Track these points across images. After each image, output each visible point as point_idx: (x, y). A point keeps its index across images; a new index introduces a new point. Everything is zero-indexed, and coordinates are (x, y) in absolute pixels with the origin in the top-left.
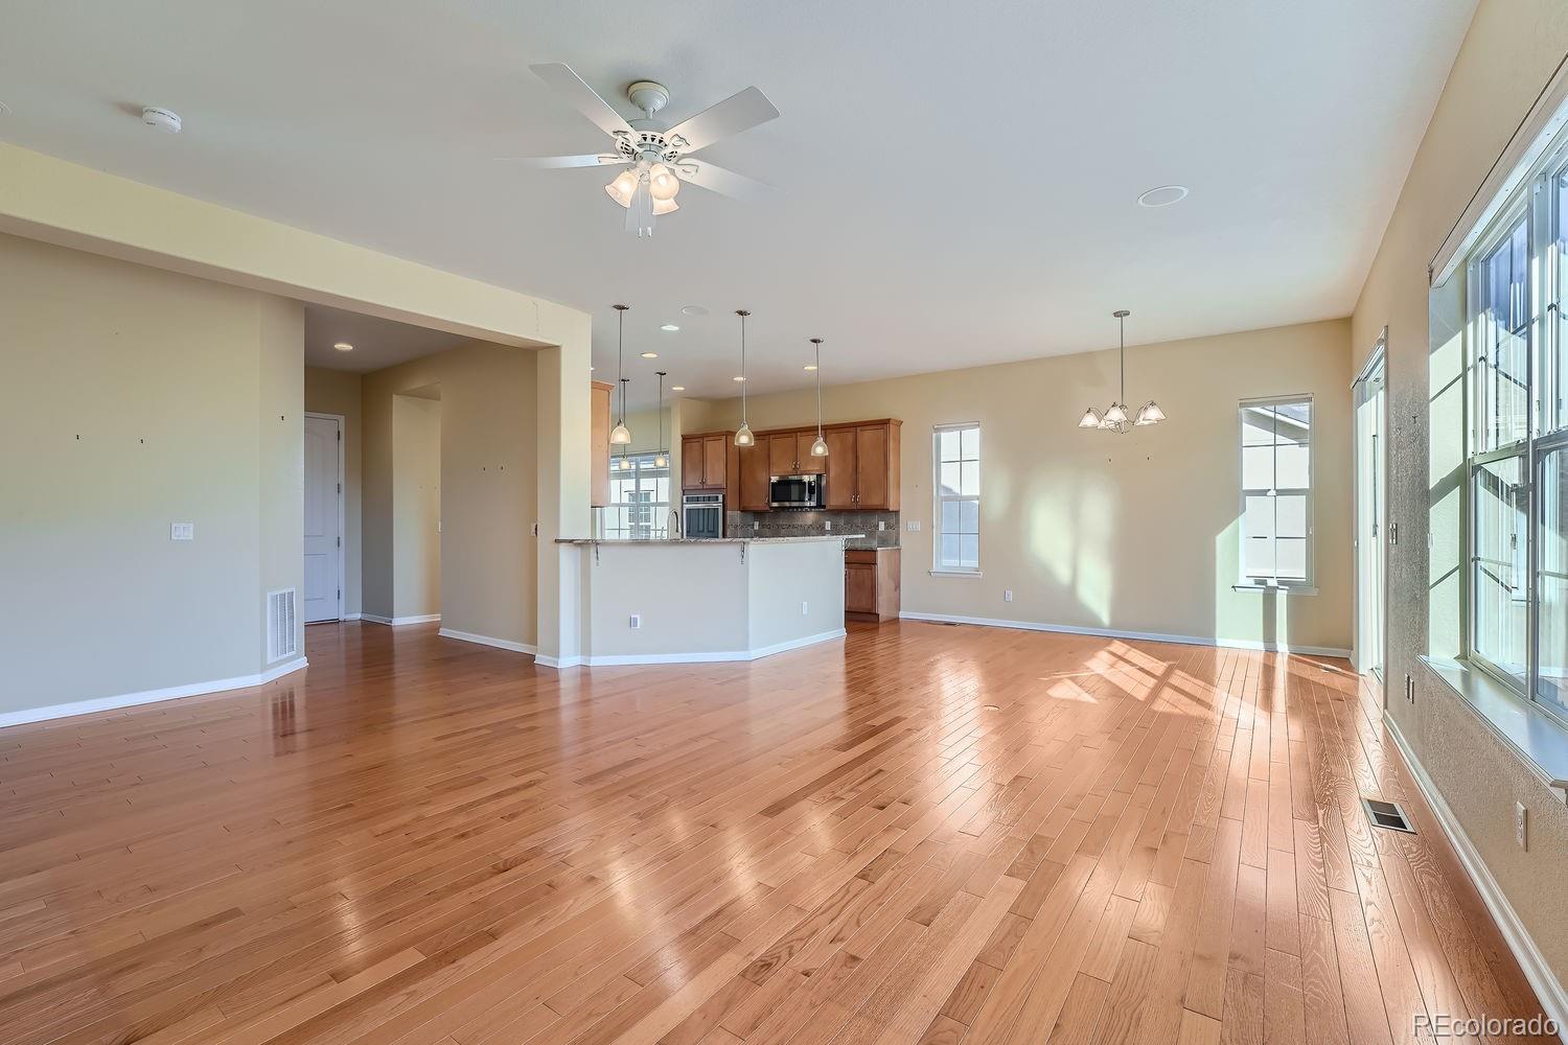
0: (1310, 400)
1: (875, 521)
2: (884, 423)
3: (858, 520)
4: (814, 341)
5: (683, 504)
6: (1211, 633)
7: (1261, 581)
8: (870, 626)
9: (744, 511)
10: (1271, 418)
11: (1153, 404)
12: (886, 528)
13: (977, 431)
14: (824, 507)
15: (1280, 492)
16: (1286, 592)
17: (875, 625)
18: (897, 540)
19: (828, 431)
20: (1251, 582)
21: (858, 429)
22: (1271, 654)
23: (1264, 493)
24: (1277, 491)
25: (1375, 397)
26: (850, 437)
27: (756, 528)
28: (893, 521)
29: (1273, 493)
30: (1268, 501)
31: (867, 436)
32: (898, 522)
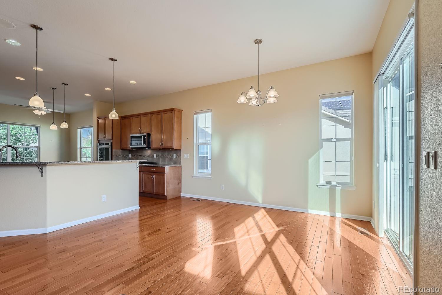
0: (352, 94)
1: (172, 154)
2: (172, 110)
3: (166, 153)
4: (112, 59)
5: (97, 146)
6: (306, 208)
7: (329, 183)
8: (163, 201)
9: (123, 149)
10: (334, 117)
11: (272, 88)
12: (176, 157)
13: (210, 113)
14: (150, 148)
15: (338, 140)
16: (340, 188)
17: (165, 201)
18: (180, 162)
19: (152, 115)
20: (324, 183)
21: (163, 113)
22: (333, 219)
23: (330, 140)
24: (336, 139)
25: (386, 87)
26: (159, 116)
27: (130, 157)
28: (179, 154)
29: (335, 140)
30: (332, 144)
31: (166, 116)
32: (180, 154)
